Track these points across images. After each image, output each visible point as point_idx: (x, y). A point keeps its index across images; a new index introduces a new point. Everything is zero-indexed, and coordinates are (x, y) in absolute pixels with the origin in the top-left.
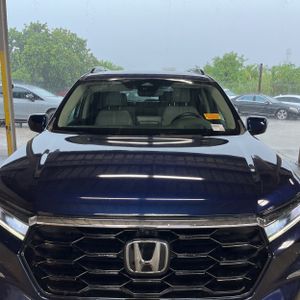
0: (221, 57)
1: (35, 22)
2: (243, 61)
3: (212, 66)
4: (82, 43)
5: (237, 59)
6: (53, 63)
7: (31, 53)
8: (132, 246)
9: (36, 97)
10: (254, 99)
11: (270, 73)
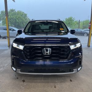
0: (68, 18)
1: (12, 9)
2: (74, 19)
3: (65, 21)
4: (26, 15)
5: (72, 19)
6: (17, 21)
7: (11, 18)
8: (44, 49)
9: (14, 30)
10: (77, 30)
11: (82, 23)
